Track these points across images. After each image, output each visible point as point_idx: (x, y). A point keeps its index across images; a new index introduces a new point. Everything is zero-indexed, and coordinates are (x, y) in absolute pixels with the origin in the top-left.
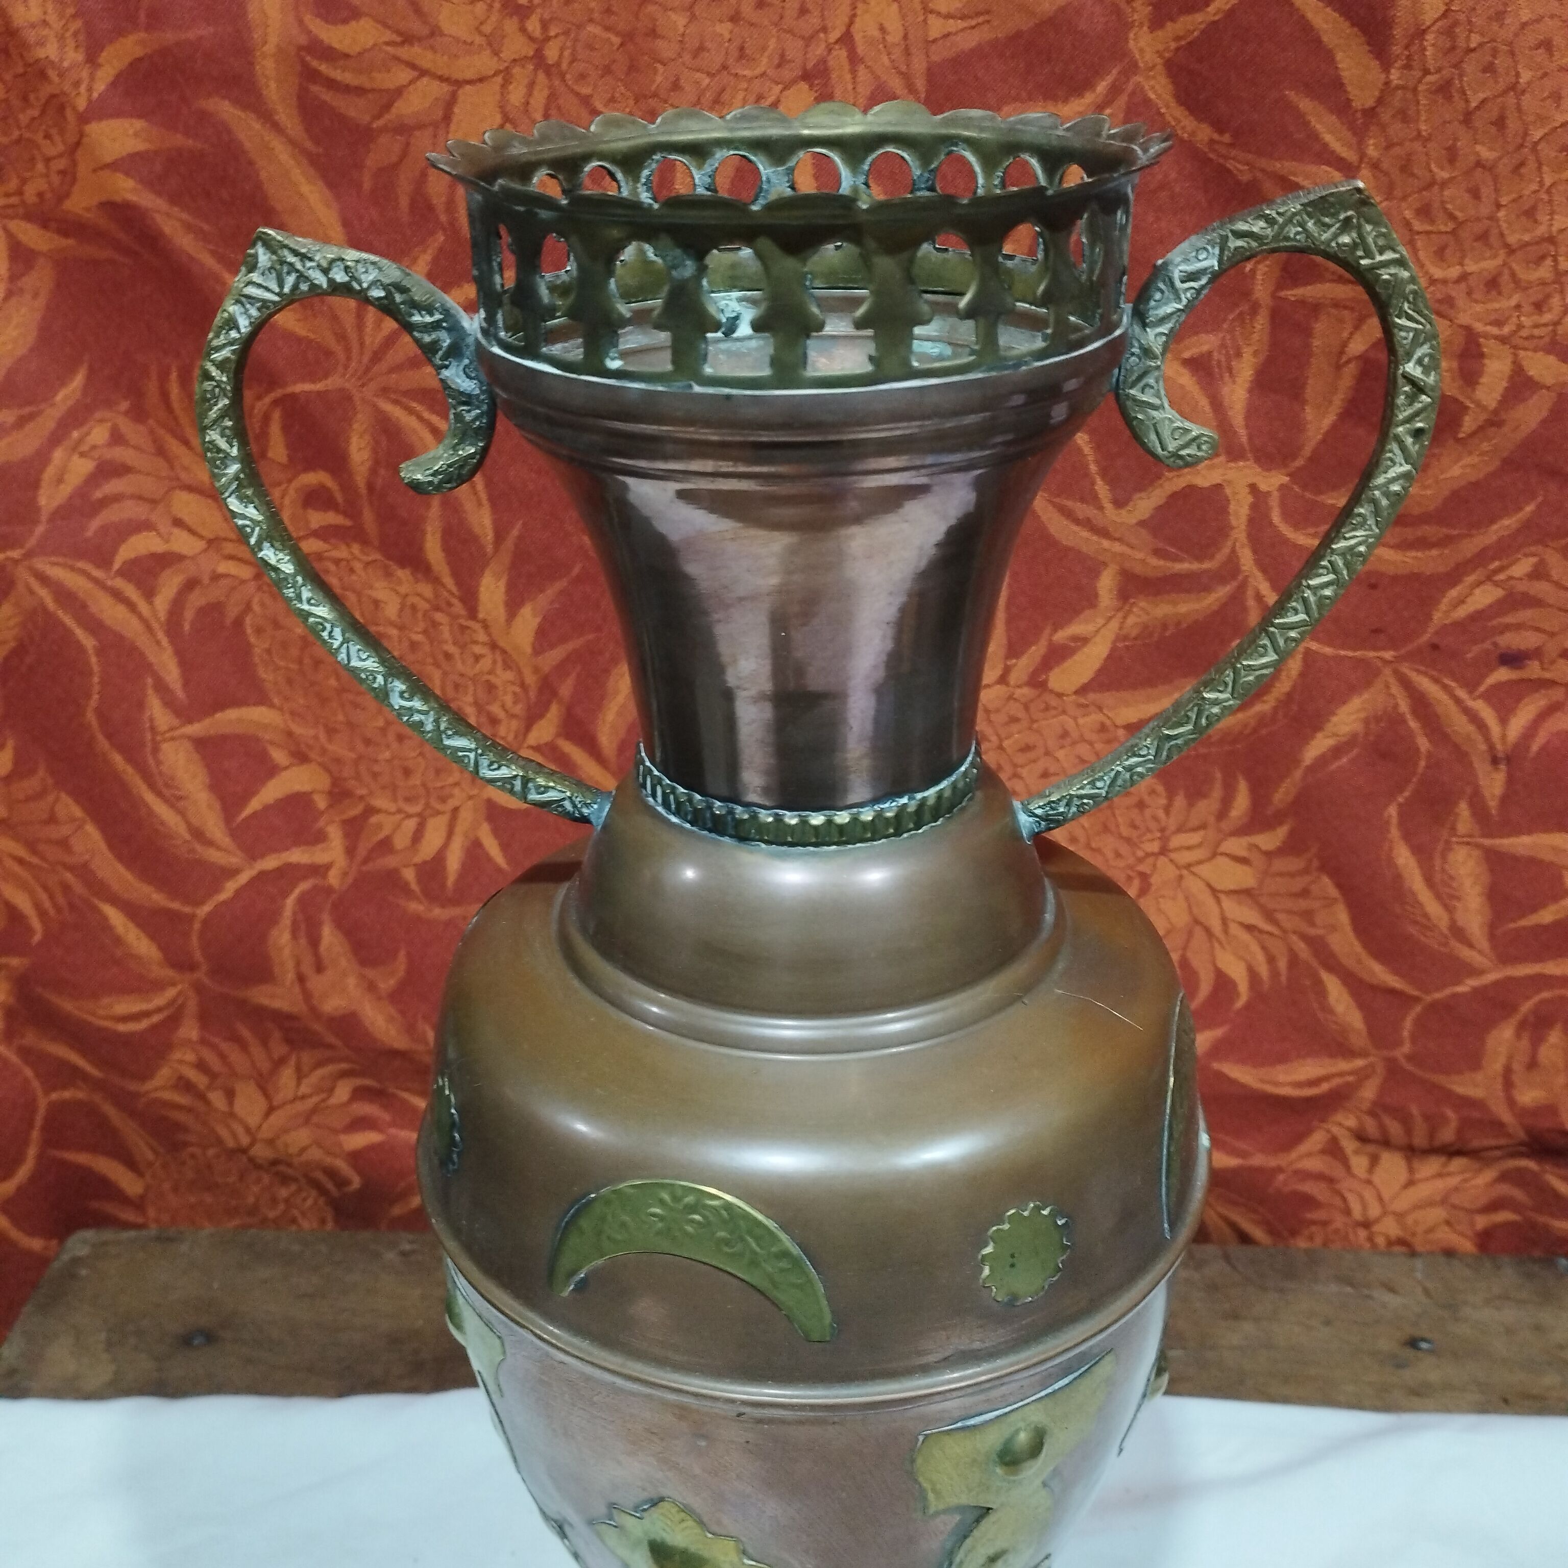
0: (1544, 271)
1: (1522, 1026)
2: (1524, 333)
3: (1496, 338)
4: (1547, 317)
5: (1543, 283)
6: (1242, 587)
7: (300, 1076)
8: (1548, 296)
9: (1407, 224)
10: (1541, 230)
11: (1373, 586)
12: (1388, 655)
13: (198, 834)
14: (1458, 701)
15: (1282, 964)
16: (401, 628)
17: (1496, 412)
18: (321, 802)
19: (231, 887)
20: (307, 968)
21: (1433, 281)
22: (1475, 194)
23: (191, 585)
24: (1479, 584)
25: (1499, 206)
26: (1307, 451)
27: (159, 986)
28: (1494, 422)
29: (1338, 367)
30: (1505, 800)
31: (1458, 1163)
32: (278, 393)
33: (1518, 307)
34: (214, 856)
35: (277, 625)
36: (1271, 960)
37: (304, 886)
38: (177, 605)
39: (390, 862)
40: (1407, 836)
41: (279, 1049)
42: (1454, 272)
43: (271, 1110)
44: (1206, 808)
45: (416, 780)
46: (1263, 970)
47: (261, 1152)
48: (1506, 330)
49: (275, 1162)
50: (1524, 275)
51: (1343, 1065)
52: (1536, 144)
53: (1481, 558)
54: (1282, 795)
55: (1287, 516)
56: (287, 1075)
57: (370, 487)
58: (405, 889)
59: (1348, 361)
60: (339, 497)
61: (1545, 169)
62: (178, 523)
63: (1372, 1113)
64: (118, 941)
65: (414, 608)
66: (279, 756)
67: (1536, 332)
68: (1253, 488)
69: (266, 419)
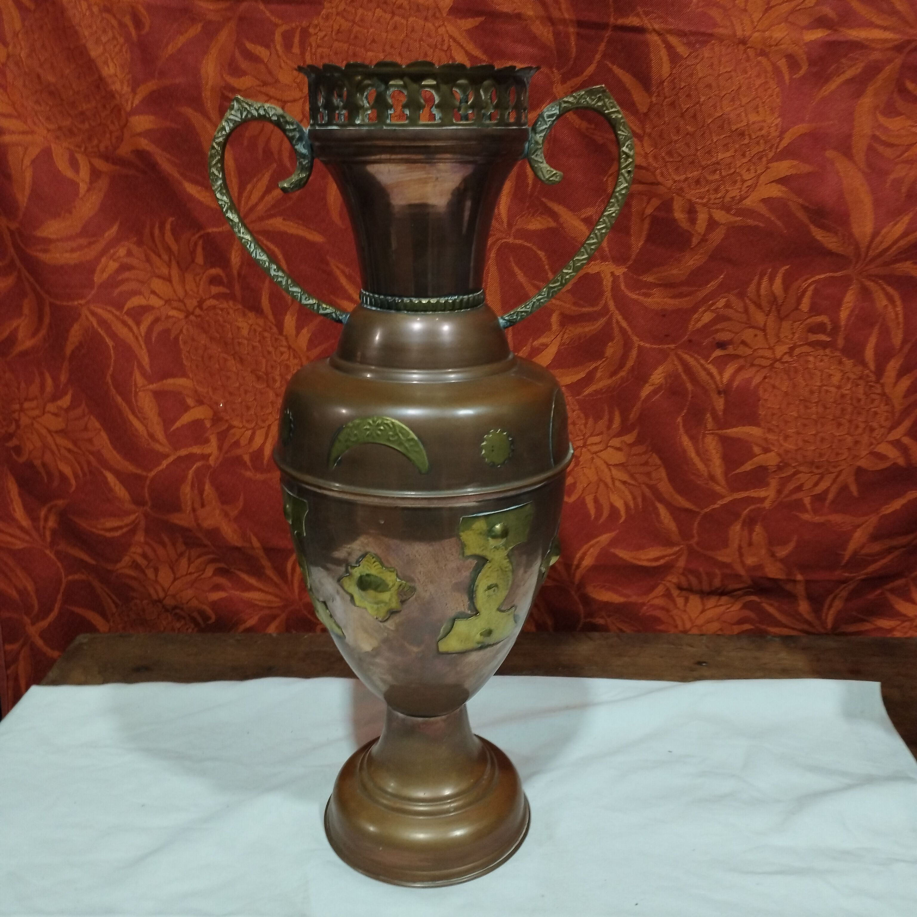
0: (717, 176)
1: (744, 523)
2: (712, 202)
3: (701, 204)
4: (719, 195)
5: (716, 181)
6: (611, 318)
7: (190, 562)
8: (719, 186)
9: (663, 158)
10: (714, 160)
11: (664, 316)
12: (672, 346)
13: (152, 436)
14: (702, 365)
15: (639, 500)
16: (248, 340)
17: (704, 235)
18: (208, 424)
19: (165, 464)
20: (197, 505)
21: (675, 182)
22: (688, 145)
23: (157, 320)
24: (705, 311)
25: (697, 150)
26: (633, 257)
27: (128, 513)
28: (704, 240)
29: (643, 220)
30: (725, 411)
31: (724, 599)
32: (202, 232)
33: (708, 191)
34: (158, 447)
35: (193, 340)
36: (634, 498)
37: (198, 464)
38: (150, 329)
39: (239, 452)
40: (687, 432)
41: (181, 548)
42: (683, 177)
43: (175, 579)
44: (602, 424)
45: (252, 412)
46: (631, 504)
47: (169, 602)
48: (705, 201)
49: (175, 607)
50: (711, 178)
51: (670, 551)
52: (709, 124)
53: (704, 300)
54: (633, 416)
55: (627, 286)
56: (184, 561)
57: (239, 274)
58: (244, 464)
59: (646, 217)
60: (225, 280)
61: (713, 134)
62: (153, 292)
63: (683, 574)
64: (111, 490)
65: (255, 331)
66: (190, 402)
67: (717, 201)
68: (612, 273)
69: (196, 244)
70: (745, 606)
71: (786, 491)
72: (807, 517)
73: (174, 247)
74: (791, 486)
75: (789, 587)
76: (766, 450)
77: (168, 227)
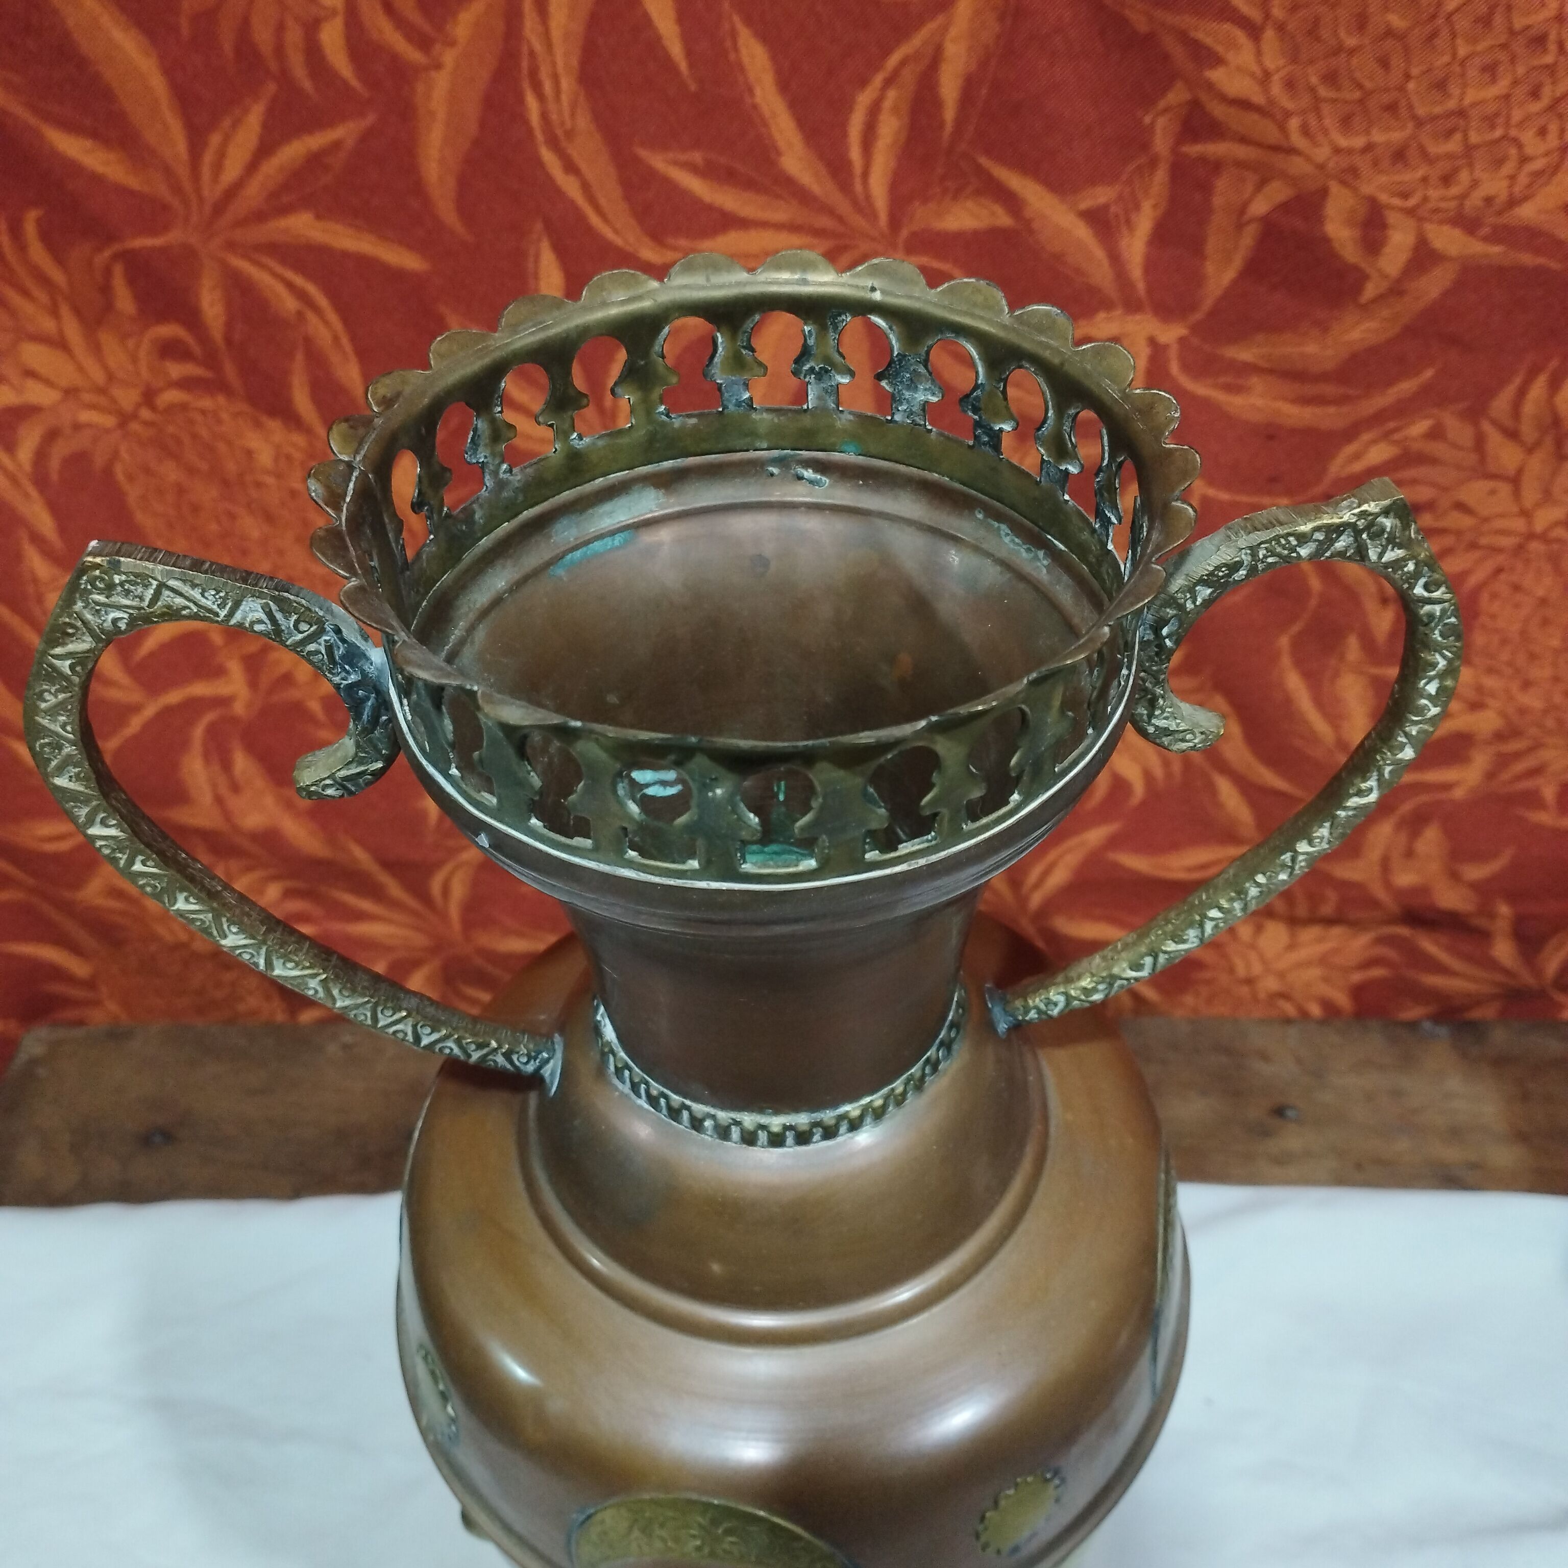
0: (1453, 145)
1: (1402, 824)
2: (1431, 205)
3: (1402, 210)
4: (1455, 190)
5: (1450, 156)
8: (1455, 171)
9: (1312, 90)
10: (1452, 104)
11: (1271, 437)
15: (1177, 767)
16: (279, 476)
17: (1399, 281)
18: (217, 638)
19: (135, 724)
20: (224, 790)
21: (1337, 151)
22: (1384, 63)
23: (52, 435)
24: (1374, 442)
25: (1408, 77)
26: (1208, 304)
28: (1396, 290)
29: (1240, 227)
30: (1393, 635)
32: (116, 247)
33: (1425, 180)
34: (115, 695)
35: (147, 471)
36: (1166, 763)
37: (210, 717)
38: (41, 456)
39: (294, 694)
40: (1299, 663)
42: (1359, 142)
46: (1158, 772)
48: (1412, 202)
50: (1434, 149)
52: (1450, 15)
53: (1379, 418)
55: (1186, 367)
57: (228, 340)
58: (311, 718)
59: (1249, 222)
60: (197, 350)
61: (1459, 41)
62: (30, 374)
65: (289, 457)
67: (1443, 205)
68: (1152, 342)
69: (108, 272)
70: (1380, 941)
71: (1506, 776)
72: (1544, 818)
73: (57, 276)
74: (1519, 767)
75: (1480, 922)
76: (1475, 706)
77: (30, 229)
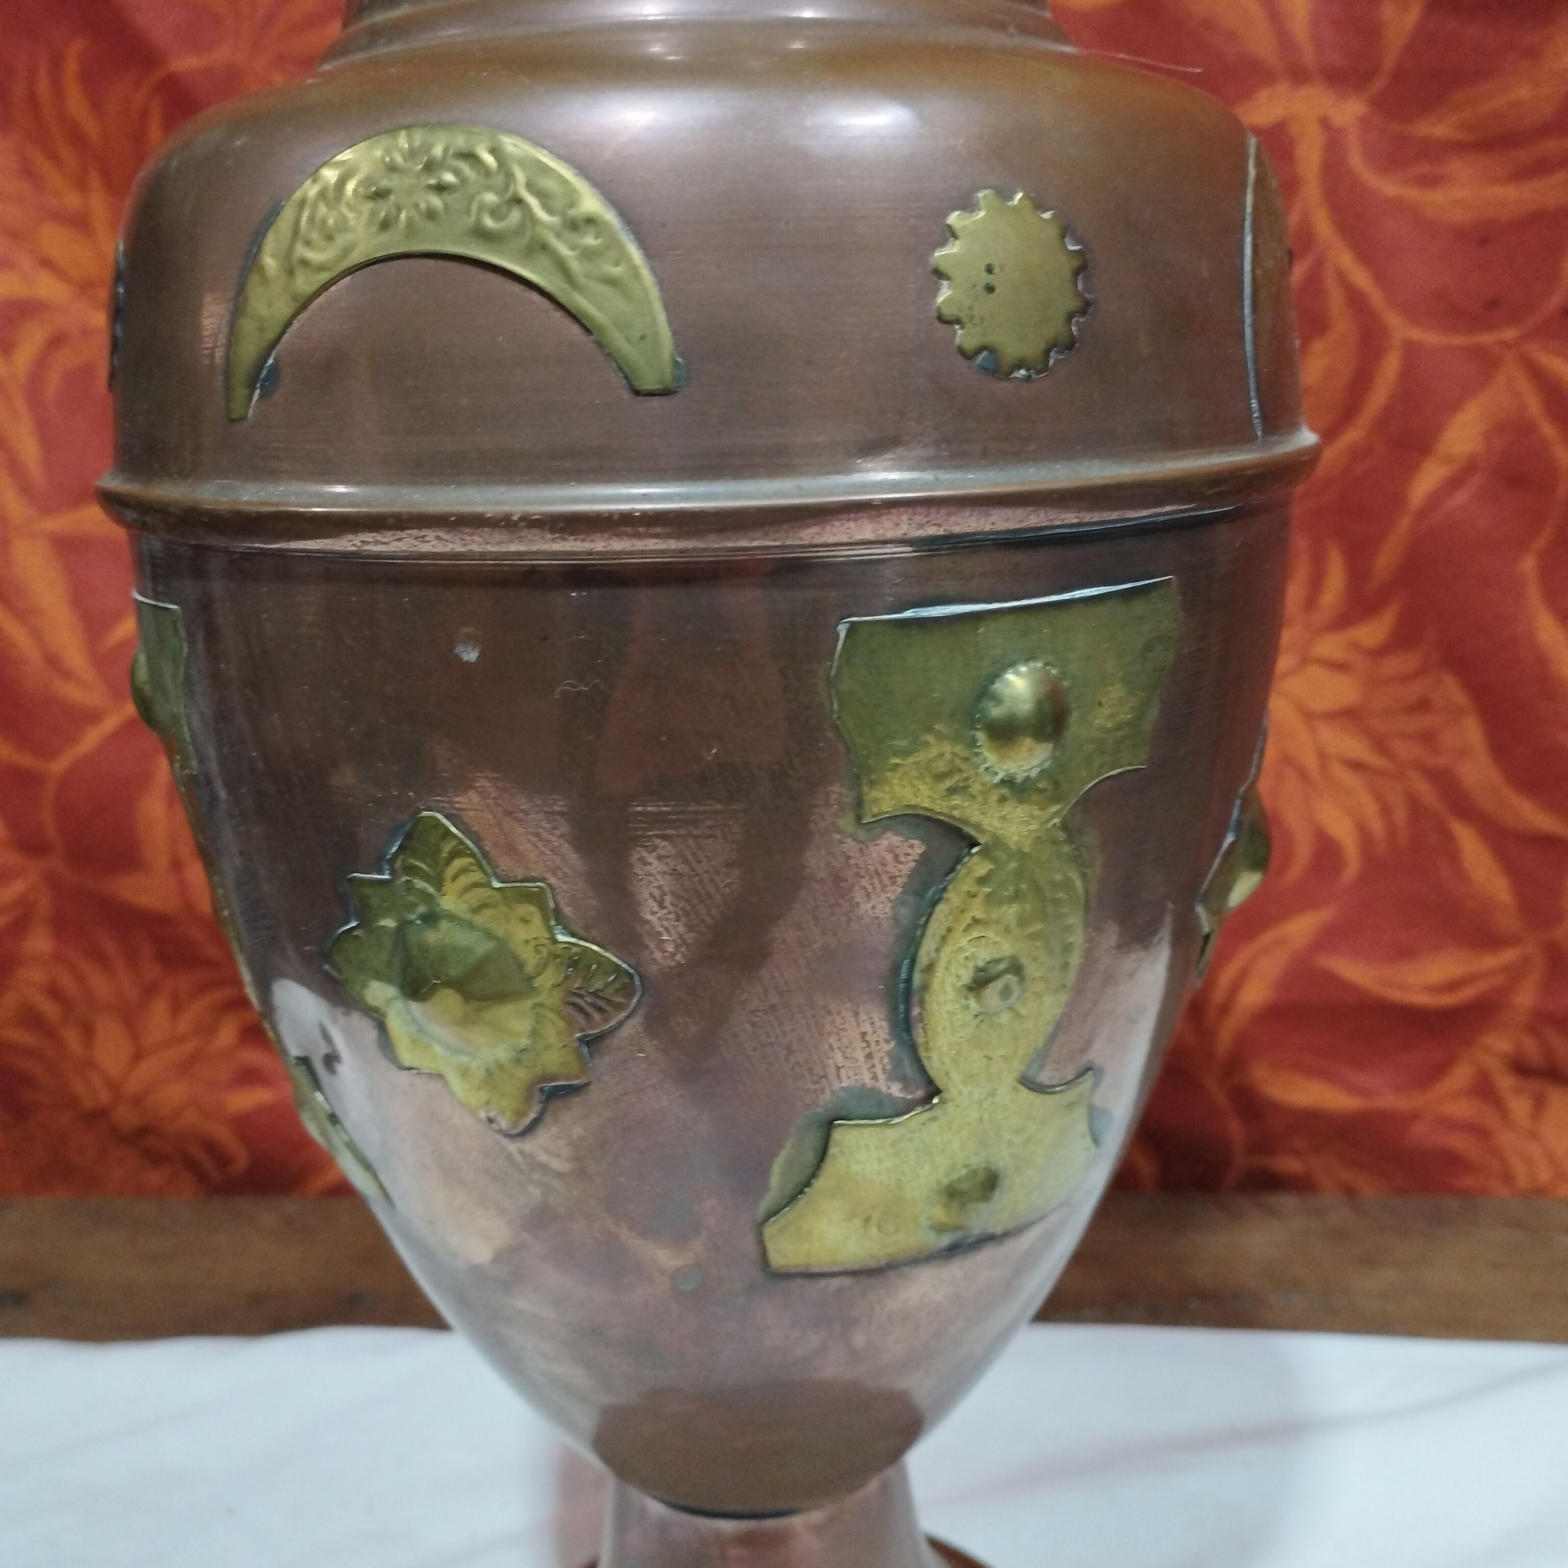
6: (1319, 264)
7: (176, 1008)
11: (1484, 241)
12: (1509, 334)
13: (53, 661)
15: (1400, 816)
19: (92, 737)
26: (1389, 62)
32: (158, 75)
34: (71, 692)
36: (1386, 811)
38: (41, 365)
41: (152, 971)
43: (138, 1056)
46: (1377, 827)
47: (125, 1116)
49: (144, 1131)
51: (1491, 961)
54: (1385, 561)
55: (1369, 158)
56: (160, 1008)
63: (1532, 1029)
68: (1325, 123)
69: (144, 113)
73: (90, 126)
77: (71, 66)
